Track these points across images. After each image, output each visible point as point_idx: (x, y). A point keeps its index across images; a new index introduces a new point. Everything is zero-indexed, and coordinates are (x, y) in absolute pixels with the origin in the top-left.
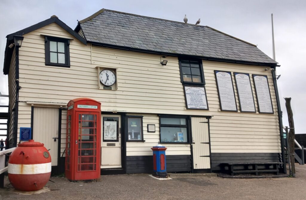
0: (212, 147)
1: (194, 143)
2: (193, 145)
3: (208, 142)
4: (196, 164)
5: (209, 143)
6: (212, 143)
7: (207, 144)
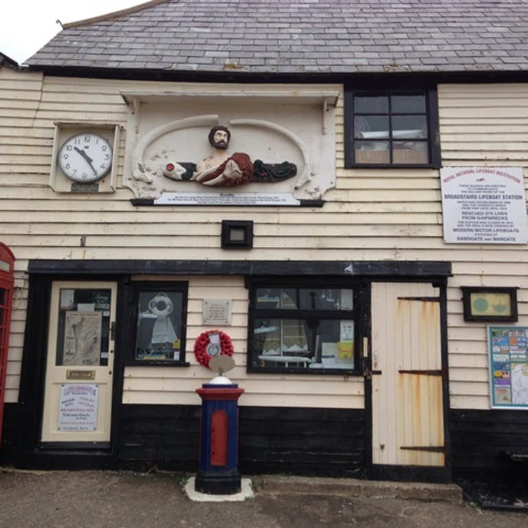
0: (453, 389)
1: (379, 373)
2: (375, 377)
3: (439, 367)
4: (382, 447)
5: (443, 373)
6: (453, 375)
7: (432, 378)
